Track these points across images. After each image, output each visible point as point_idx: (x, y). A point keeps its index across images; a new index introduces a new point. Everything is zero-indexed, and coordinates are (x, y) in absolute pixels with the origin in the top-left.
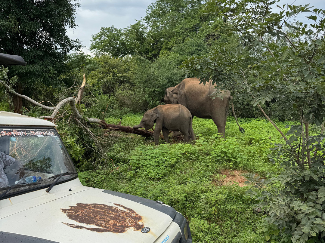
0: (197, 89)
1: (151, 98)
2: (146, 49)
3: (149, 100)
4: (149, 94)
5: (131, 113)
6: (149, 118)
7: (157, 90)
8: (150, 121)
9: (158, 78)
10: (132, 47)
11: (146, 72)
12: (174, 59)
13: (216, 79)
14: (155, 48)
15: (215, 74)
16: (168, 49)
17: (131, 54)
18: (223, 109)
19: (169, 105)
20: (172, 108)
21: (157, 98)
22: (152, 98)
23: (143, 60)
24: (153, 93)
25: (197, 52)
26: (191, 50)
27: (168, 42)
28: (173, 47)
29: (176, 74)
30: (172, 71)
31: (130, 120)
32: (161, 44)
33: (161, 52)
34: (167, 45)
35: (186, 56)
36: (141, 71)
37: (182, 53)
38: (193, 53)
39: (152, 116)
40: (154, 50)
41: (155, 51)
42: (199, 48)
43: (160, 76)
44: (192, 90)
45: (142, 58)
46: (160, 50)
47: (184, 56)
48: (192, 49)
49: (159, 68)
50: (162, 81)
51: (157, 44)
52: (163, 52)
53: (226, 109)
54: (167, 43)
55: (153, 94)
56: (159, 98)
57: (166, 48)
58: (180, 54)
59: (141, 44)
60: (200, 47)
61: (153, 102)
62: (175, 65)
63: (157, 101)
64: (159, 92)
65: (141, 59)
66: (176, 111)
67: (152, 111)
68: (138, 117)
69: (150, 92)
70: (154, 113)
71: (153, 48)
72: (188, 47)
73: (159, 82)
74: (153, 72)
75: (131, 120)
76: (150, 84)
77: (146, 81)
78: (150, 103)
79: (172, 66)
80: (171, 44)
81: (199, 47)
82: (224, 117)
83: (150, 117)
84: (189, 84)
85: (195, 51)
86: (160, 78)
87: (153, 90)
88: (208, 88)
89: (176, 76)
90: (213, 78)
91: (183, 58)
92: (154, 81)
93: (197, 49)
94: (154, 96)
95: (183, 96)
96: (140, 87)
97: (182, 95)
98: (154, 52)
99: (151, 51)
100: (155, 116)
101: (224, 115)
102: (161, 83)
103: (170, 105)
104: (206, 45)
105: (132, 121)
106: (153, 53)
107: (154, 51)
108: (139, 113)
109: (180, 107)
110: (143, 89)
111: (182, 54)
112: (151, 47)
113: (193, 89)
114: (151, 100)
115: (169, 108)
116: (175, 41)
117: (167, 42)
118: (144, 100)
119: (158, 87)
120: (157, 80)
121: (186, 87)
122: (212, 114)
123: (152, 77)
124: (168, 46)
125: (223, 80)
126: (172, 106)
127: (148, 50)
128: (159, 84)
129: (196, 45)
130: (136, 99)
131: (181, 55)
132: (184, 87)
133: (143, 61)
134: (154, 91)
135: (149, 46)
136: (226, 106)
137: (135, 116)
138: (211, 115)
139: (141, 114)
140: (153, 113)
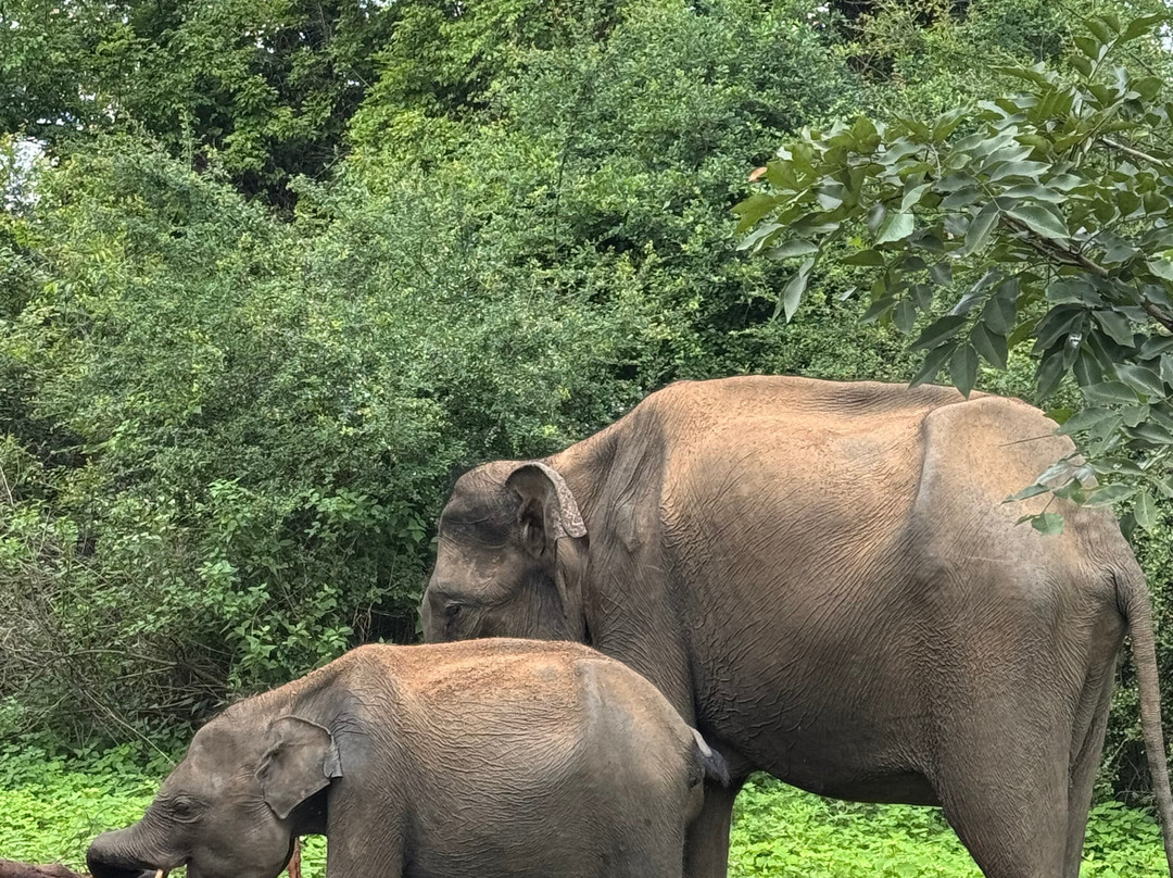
0: (782, 494)
1: (259, 594)
2: (205, 84)
3: (241, 618)
4: (240, 551)
5: (31, 751)
6: (241, 778)
7: (330, 505)
8: (245, 812)
9: (343, 381)
10: (57, 57)
11: (211, 320)
12: (504, 194)
13: (1075, 340)
14: (292, 77)
15: (1066, 294)
16: (441, 93)
17: (37, 133)
18: (1054, 705)
19: (462, 653)
20: (497, 678)
21: (327, 597)
22: (274, 591)
23: (183, 195)
24: (283, 536)
25: (748, 137)
26: (682, 113)
27: (444, 28)
28: (487, 75)
29: (532, 354)
30: (495, 318)
31: (31, 826)
32: (367, 42)
33: (361, 123)
34: (430, 50)
35: (634, 171)
36: (168, 304)
37: (591, 139)
38: (710, 149)
39: (275, 754)
40: (290, 96)
41: (298, 114)
42: (765, 99)
43: (370, 366)
44: (737, 500)
45: (181, 173)
46: (348, 103)
47: (618, 171)
48: (691, 106)
49: (355, 278)
50: (392, 414)
51: (315, 40)
52: (385, 125)
53: (1079, 710)
54: (428, 32)
55: (285, 555)
56: (343, 597)
57: (411, 79)
58: (573, 152)
59: (154, 35)
60: (782, 86)
61: (285, 633)
62: (520, 261)
63: (325, 621)
64: (347, 526)
65: (161, 184)
66: (546, 718)
67: (281, 704)
68: (121, 797)
69: (258, 528)
70: (301, 733)
71: (275, 75)
72: (654, 86)
73: (356, 421)
74: (296, 322)
75: (42, 826)
76: (252, 438)
77: (214, 413)
78: (254, 645)
79: (487, 263)
80: (477, 44)
81: (761, 86)
82: (1063, 791)
83: (250, 767)
84: (710, 436)
85: (723, 125)
86: (362, 380)
87: (287, 506)
88: (897, 487)
89: (531, 368)
90: (1049, 329)
91: (602, 189)
92: (304, 418)
93: (749, 106)
94: (298, 571)
95: (645, 563)
96: (146, 475)
97: (631, 554)
98: (283, 122)
99: (258, 112)
100: (305, 757)
101: (1061, 767)
102: (373, 437)
103: (476, 651)
104: (840, 71)
105: (46, 838)
106: (273, 128)
107: (287, 112)
108: (124, 750)
109: (579, 673)
110: (180, 497)
111: (591, 153)
112: (254, 68)
113: (745, 490)
114: (263, 611)
115: (470, 681)
116: (518, 21)
117: (431, 22)
118: (186, 612)
119: (343, 479)
120: (330, 407)
121: (678, 474)
122: (935, 748)
123: (275, 368)
124: (437, 61)
125: (1147, 353)
126: (502, 659)
127: (228, 98)
128: (356, 442)
129: (735, 70)
130: (100, 598)
131: (582, 153)
132: (659, 469)
133: (187, 205)
134: (303, 517)
135: (236, 56)
136: (1077, 675)
137: (80, 778)
138: (929, 770)
139: (143, 760)
140: (286, 725)
